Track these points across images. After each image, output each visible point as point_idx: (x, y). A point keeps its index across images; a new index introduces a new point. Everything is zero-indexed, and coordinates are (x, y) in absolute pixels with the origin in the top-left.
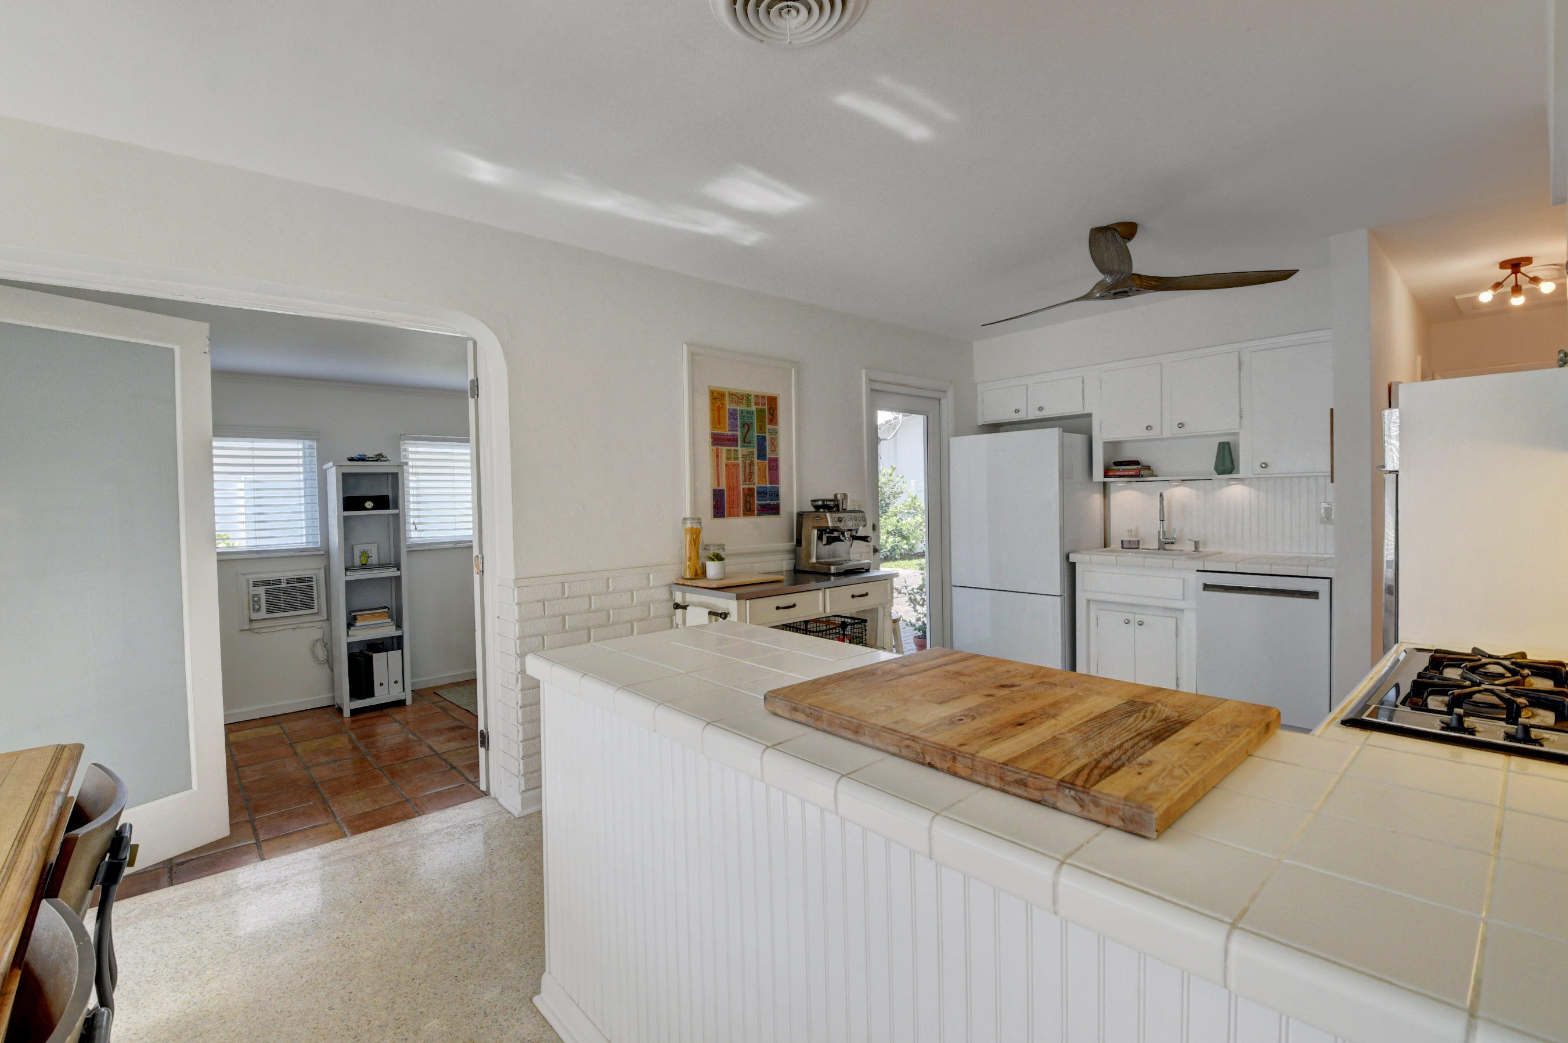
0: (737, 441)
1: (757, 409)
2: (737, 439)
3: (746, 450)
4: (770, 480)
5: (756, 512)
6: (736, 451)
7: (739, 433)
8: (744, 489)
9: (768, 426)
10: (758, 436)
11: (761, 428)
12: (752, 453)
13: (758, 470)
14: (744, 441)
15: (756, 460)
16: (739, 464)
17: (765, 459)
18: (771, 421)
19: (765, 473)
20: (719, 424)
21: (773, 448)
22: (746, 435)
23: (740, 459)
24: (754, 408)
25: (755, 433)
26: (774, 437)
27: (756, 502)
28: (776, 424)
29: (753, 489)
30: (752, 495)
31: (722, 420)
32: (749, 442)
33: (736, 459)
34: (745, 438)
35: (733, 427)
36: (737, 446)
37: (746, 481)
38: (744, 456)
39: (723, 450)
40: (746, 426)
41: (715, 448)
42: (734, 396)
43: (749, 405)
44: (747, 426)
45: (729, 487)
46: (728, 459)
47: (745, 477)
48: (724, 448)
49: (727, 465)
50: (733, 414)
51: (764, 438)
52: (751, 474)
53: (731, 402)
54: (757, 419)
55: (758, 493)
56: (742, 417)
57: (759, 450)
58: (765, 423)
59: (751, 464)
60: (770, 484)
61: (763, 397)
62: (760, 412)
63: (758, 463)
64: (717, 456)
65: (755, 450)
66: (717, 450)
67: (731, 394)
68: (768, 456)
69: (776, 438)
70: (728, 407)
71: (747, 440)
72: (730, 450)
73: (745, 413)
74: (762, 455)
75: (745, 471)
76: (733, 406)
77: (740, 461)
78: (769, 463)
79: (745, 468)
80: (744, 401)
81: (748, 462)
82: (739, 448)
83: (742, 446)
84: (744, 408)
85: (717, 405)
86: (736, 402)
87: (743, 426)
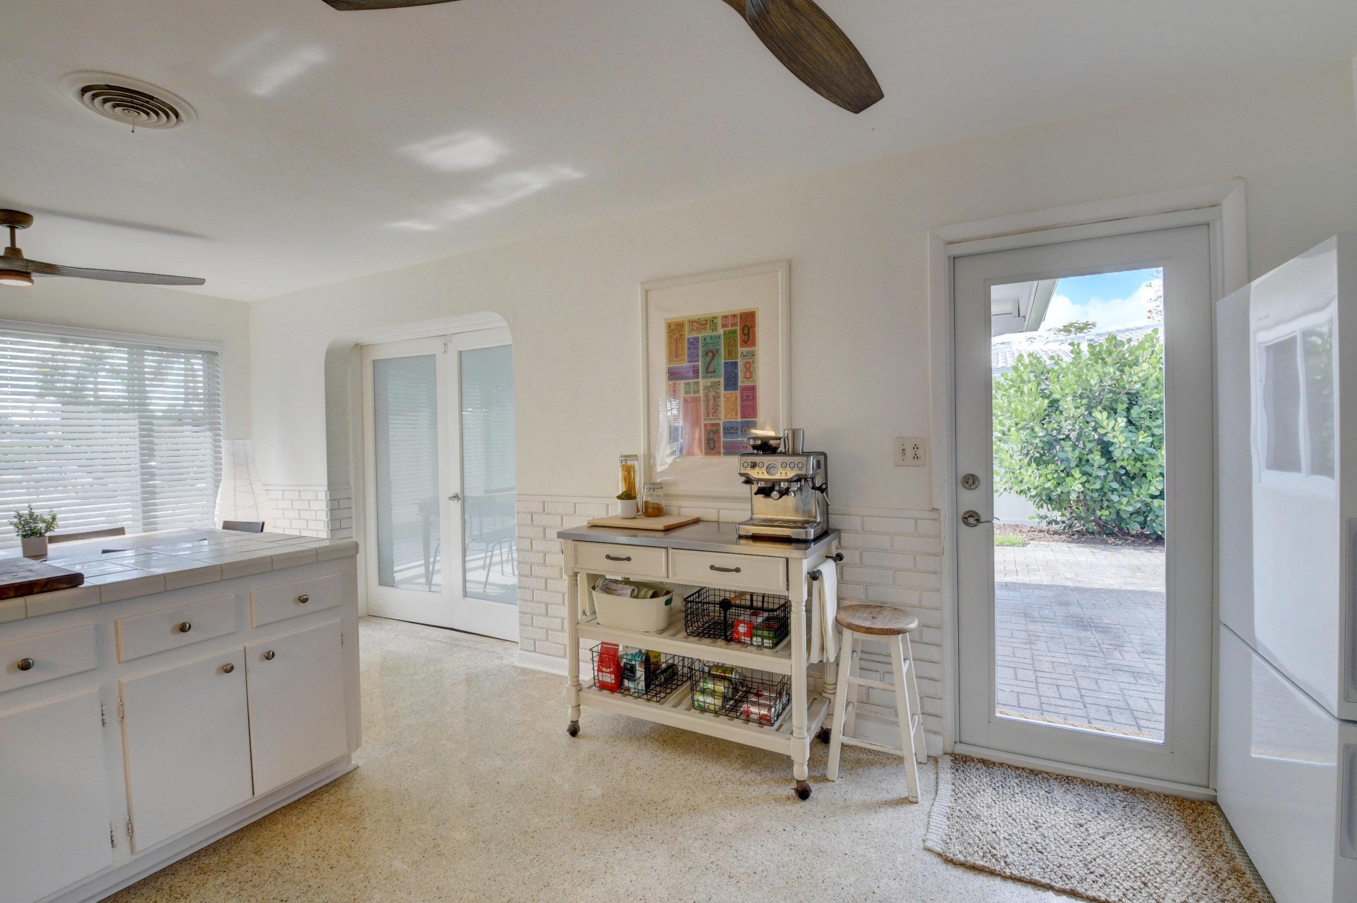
0: (698, 373)
1: (725, 332)
2: (698, 370)
3: (709, 381)
4: (742, 412)
5: (722, 451)
6: (697, 383)
7: (700, 364)
8: (706, 425)
9: (740, 349)
10: (725, 363)
11: (730, 353)
12: (718, 383)
13: (725, 402)
14: (707, 372)
15: (722, 391)
16: (700, 398)
17: (736, 388)
18: (746, 343)
19: (736, 406)
20: (677, 357)
21: (748, 375)
22: (709, 364)
23: (701, 391)
24: (721, 331)
25: (722, 360)
26: (751, 361)
27: (722, 439)
28: (754, 344)
29: (719, 424)
30: (717, 432)
31: (680, 352)
32: (714, 372)
33: (697, 392)
34: (708, 368)
35: (693, 358)
36: (698, 377)
37: (708, 415)
38: (706, 388)
39: (681, 384)
40: (710, 355)
41: (671, 383)
42: (695, 324)
43: (714, 329)
44: (712, 354)
46: (687, 393)
47: (708, 412)
48: (683, 382)
49: (687, 400)
50: (693, 343)
51: (736, 364)
52: (716, 408)
53: (692, 330)
54: (725, 344)
55: (724, 429)
56: (705, 345)
57: (727, 379)
58: (736, 346)
59: (716, 397)
60: (742, 417)
61: (735, 316)
62: (730, 337)
63: (725, 395)
64: (675, 391)
65: (722, 380)
66: (675, 384)
67: (692, 322)
68: (740, 384)
69: (754, 362)
70: (687, 336)
71: (711, 369)
72: (689, 384)
73: (709, 340)
74: (731, 382)
75: (708, 405)
76: (694, 335)
77: (702, 394)
78: (742, 393)
79: (708, 400)
80: (708, 326)
81: (711, 394)
82: (701, 380)
83: (704, 377)
84: (708, 333)
85: (675, 337)
86: (698, 330)
87: (707, 355)
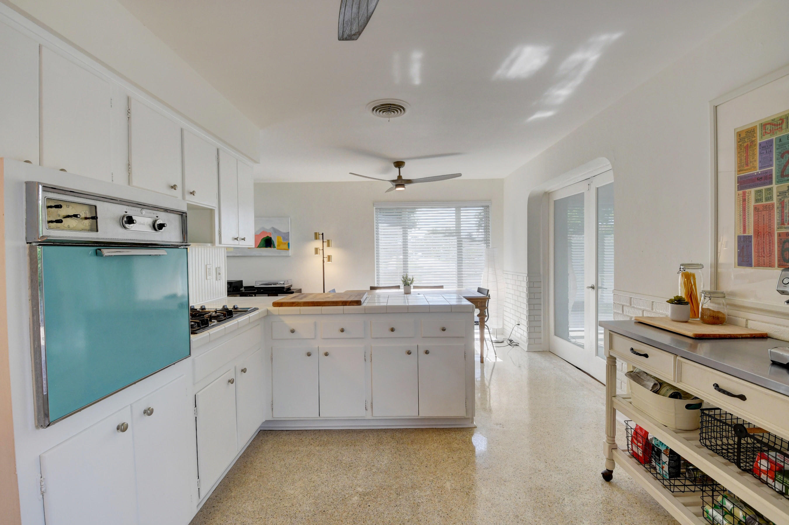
0: (771, 178)
2: (772, 175)
3: (784, 186)
6: (770, 189)
7: (774, 168)
8: (779, 235)
14: (781, 176)
16: (773, 205)
20: (747, 165)
22: (784, 167)
23: (775, 198)
31: (751, 158)
33: (770, 198)
34: (782, 172)
35: (766, 161)
36: (771, 183)
37: (783, 224)
38: (780, 194)
39: (752, 192)
40: (786, 156)
41: (741, 192)
42: (768, 126)
44: (788, 155)
45: (757, 233)
46: (757, 201)
47: (783, 219)
48: (753, 190)
49: (756, 209)
50: (766, 147)
53: (765, 132)
56: (779, 147)
64: (744, 200)
66: (744, 193)
67: (765, 124)
70: (759, 140)
71: (785, 173)
72: (760, 191)
73: (783, 142)
75: (782, 212)
76: (767, 138)
77: (775, 200)
79: (783, 207)
80: (784, 125)
81: (787, 200)
82: (774, 186)
83: (778, 182)
84: (784, 134)
85: (746, 144)
86: (772, 132)
87: (782, 157)
